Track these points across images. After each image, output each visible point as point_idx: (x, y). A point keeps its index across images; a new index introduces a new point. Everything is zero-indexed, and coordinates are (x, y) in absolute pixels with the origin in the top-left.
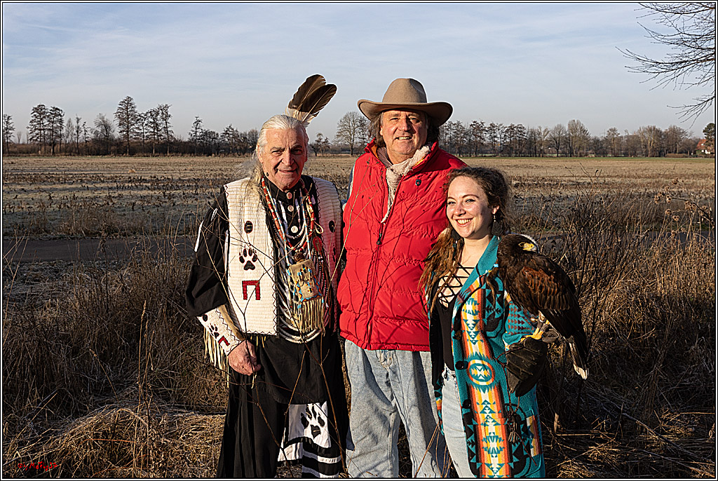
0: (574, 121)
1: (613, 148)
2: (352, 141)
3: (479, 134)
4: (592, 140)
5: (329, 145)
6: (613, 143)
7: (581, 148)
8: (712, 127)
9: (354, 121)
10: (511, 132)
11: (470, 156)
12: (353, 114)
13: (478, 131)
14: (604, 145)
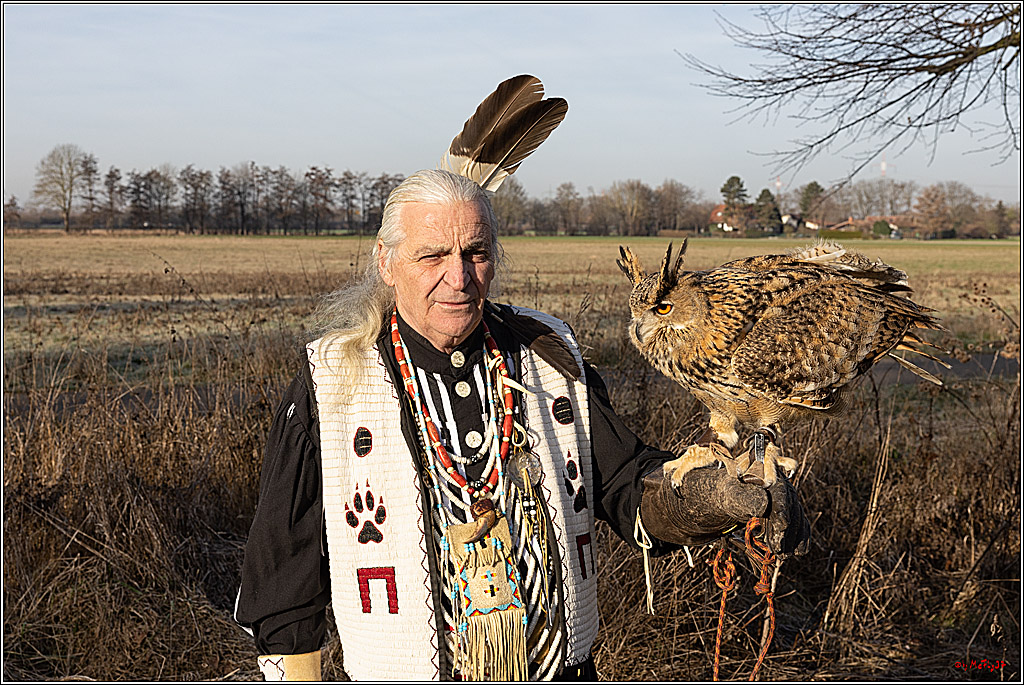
1: (567, 219)
2: (67, 202)
3: (323, 192)
4: (530, 204)
5: (19, 211)
6: (568, 211)
7: (511, 220)
8: (735, 183)
9: (70, 164)
10: (383, 188)
11: (306, 234)
12: (68, 150)
13: (320, 186)
14: (552, 214)
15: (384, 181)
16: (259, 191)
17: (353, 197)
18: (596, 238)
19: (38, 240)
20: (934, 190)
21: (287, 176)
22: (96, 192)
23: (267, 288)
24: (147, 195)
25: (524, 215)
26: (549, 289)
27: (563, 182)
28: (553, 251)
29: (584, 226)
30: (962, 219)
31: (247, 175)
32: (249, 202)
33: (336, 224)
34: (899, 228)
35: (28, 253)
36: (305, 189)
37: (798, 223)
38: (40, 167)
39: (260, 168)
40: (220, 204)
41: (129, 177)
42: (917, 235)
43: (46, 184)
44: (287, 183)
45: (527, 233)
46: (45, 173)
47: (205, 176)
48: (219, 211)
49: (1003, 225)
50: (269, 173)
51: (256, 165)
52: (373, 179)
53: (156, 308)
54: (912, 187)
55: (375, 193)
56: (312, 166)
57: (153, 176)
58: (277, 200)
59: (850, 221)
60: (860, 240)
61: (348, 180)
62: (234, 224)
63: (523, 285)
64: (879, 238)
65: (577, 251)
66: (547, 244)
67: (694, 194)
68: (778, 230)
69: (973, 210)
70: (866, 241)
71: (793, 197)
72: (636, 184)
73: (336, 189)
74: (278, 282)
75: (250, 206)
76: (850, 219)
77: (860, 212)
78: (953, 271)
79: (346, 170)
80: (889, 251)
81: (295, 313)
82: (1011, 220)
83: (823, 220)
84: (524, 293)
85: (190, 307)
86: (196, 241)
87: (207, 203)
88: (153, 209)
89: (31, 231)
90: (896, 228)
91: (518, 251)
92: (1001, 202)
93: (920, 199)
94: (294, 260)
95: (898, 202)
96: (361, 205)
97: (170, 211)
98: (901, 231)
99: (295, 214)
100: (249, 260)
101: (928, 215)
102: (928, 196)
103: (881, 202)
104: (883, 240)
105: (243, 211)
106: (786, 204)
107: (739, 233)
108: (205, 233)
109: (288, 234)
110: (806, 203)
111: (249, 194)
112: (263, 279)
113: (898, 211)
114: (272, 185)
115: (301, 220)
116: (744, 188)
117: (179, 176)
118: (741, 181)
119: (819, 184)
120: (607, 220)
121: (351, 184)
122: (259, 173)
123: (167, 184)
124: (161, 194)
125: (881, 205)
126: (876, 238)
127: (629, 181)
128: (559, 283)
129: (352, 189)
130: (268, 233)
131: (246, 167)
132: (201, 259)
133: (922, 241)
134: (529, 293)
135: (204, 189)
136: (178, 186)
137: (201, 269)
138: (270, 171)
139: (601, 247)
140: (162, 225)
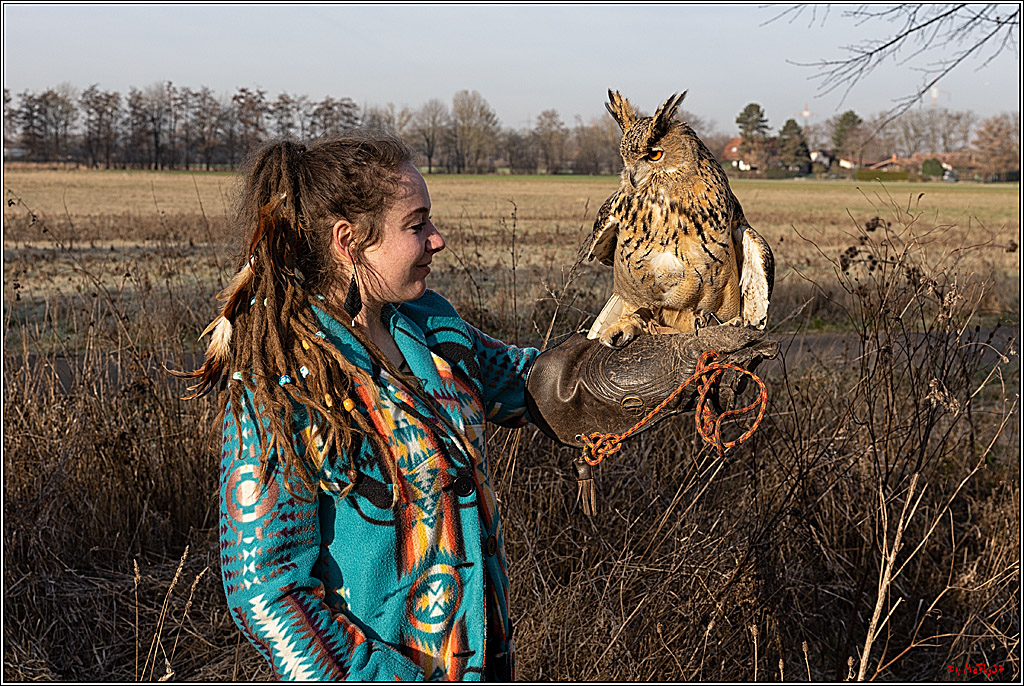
0: (466, 92)
1: (550, 154)
3: (255, 119)
4: (504, 135)
6: (550, 144)
7: (481, 155)
8: (754, 112)
10: (326, 115)
13: (251, 112)
14: (530, 148)
15: (328, 106)
16: (177, 117)
17: (290, 125)
18: (584, 178)
20: (997, 121)
21: (211, 99)
23: (179, 235)
24: (41, 121)
25: (498, 149)
26: (527, 238)
27: (544, 109)
28: (532, 193)
29: (569, 163)
31: (162, 97)
32: (165, 131)
34: (954, 168)
36: (233, 115)
37: (831, 161)
39: (179, 90)
40: (130, 133)
41: (20, 100)
42: (976, 177)
44: (211, 107)
45: (500, 170)
47: (111, 99)
48: (129, 141)
50: (190, 96)
51: (173, 85)
52: (315, 104)
53: (39, 257)
54: (970, 118)
55: (317, 121)
56: (240, 88)
57: (49, 97)
58: (197, 127)
59: (894, 159)
60: (906, 183)
61: (284, 104)
62: (148, 157)
63: (494, 233)
64: (930, 180)
65: (561, 193)
66: (525, 184)
67: (704, 125)
68: (806, 169)
70: (914, 184)
71: (824, 130)
73: (270, 115)
74: (195, 226)
75: (165, 135)
76: (894, 156)
77: (906, 148)
79: (282, 93)
80: (943, 195)
81: (212, 266)
83: (861, 157)
84: (496, 243)
85: (84, 255)
86: (100, 177)
87: (114, 131)
88: (49, 138)
90: (950, 168)
91: (489, 192)
93: (981, 133)
94: (217, 201)
95: (953, 136)
96: (300, 135)
98: (956, 172)
99: (222, 146)
100: (163, 201)
101: (989, 152)
102: (990, 129)
103: (931, 136)
104: (934, 182)
105: (157, 142)
106: (815, 138)
107: (758, 172)
108: (112, 168)
109: (211, 169)
110: (840, 136)
111: (165, 121)
112: (177, 223)
113: (953, 148)
114: (193, 110)
115: (226, 153)
116: (764, 118)
117: (80, 98)
118: (761, 110)
119: (856, 113)
120: (598, 156)
121: (288, 110)
122: (177, 96)
123: (65, 108)
124: (58, 120)
125: (931, 140)
126: (925, 180)
128: (540, 231)
129: (289, 116)
130: (187, 168)
131: (162, 89)
132: (105, 198)
133: (982, 185)
134: (504, 241)
135: (111, 114)
136: (80, 110)
137: (102, 210)
138: (190, 93)
139: (591, 188)
140: (60, 158)
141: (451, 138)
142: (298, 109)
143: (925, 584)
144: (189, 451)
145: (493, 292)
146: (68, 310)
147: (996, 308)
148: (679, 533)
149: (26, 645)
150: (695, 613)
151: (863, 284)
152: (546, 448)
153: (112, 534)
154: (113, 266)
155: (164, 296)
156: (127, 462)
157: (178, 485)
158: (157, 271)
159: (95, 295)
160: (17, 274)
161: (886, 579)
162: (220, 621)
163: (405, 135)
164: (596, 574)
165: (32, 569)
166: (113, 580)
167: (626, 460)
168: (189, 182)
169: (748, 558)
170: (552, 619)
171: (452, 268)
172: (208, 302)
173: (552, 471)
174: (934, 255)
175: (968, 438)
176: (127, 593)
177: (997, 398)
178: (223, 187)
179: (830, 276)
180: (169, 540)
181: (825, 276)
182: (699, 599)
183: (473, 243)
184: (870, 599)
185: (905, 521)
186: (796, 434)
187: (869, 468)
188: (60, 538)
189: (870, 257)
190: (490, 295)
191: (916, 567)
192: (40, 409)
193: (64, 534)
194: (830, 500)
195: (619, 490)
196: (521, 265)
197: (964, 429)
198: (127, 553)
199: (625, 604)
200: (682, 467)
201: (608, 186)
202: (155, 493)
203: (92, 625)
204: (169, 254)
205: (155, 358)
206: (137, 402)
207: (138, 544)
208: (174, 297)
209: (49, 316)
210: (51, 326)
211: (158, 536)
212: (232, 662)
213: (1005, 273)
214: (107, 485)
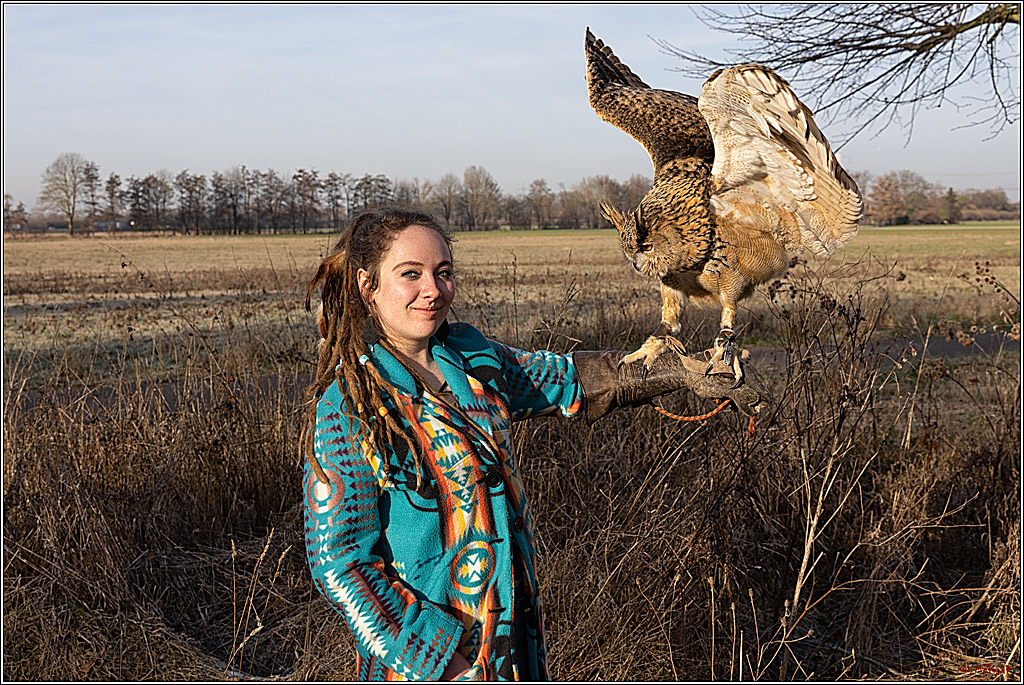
0: (474, 168)
1: (540, 213)
2: (71, 208)
3: (310, 193)
4: (504, 200)
5: (26, 217)
6: (541, 206)
7: (488, 216)
9: (73, 171)
10: (366, 188)
11: (295, 233)
12: (72, 158)
13: (307, 188)
14: (525, 209)
15: (367, 181)
16: (250, 193)
17: (338, 197)
18: (568, 232)
19: (44, 243)
20: (887, 179)
21: (276, 178)
22: (98, 197)
23: (256, 284)
24: (145, 199)
25: (499, 211)
26: (525, 279)
27: (535, 179)
28: (528, 244)
29: (556, 220)
30: (915, 206)
31: (238, 178)
32: (241, 204)
33: (323, 222)
35: (34, 256)
36: (293, 190)
38: (45, 175)
39: (250, 172)
40: (214, 206)
41: (128, 183)
42: (873, 222)
43: (51, 191)
44: (276, 185)
45: (502, 227)
46: (50, 180)
47: (199, 180)
48: (213, 213)
49: (953, 211)
50: (259, 177)
51: (247, 169)
52: (357, 180)
55: (359, 193)
56: (299, 169)
57: (151, 180)
58: (267, 201)
61: (333, 181)
62: (228, 225)
63: (499, 276)
65: (550, 244)
66: (522, 237)
69: (925, 197)
72: (604, 181)
73: (322, 190)
74: (267, 278)
75: (242, 207)
78: (911, 255)
79: (331, 172)
81: (280, 308)
82: (962, 206)
84: (501, 284)
86: (192, 241)
87: (202, 205)
88: (151, 212)
89: (38, 235)
91: (494, 245)
92: (951, 189)
93: (875, 188)
94: (283, 257)
96: (345, 205)
97: (167, 214)
99: (284, 214)
100: (241, 259)
101: (882, 203)
102: (882, 185)
105: (235, 213)
108: (201, 234)
109: (278, 233)
111: (241, 196)
112: (252, 275)
114: (262, 188)
115: (289, 220)
117: (175, 180)
120: (578, 214)
121: (336, 185)
122: (249, 177)
123: (164, 189)
124: (158, 198)
127: (598, 177)
128: (534, 274)
129: (337, 190)
130: (259, 232)
131: (238, 171)
132: (196, 258)
133: (877, 228)
134: (506, 284)
135: (199, 192)
136: (175, 190)
137: (194, 267)
138: (260, 174)
139: (573, 239)
140: (160, 227)
141: (463, 203)
142: (344, 184)
143: (841, 540)
144: (267, 453)
145: (500, 323)
146: (170, 346)
147: (891, 324)
148: (650, 507)
149: (146, 606)
150: (664, 569)
151: (787, 308)
152: (544, 443)
153: (209, 518)
154: (204, 311)
155: (244, 333)
156: (220, 463)
157: (260, 480)
158: (238, 313)
159: (191, 335)
160: (130, 319)
161: (811, 538)
162: (295, 583)
163: (427, 201)
164: (586, 540)
165: (149, 547)
166: (211, 554)
167: (606, 451)
168: (261, 244)
169: (704, 525)
170: (552, 576)
171: (467, 303)
172: (278, 336)
173: (549, 461)
174: (841, 284)
175: (871, 425)
176: (222, 564)
177: (893, 394)
178: (287, 246)
179: (761, 303)
180: (254, 523)
181: (757, 303)
182: (666, 558)
183: (482, 285)
184: (799, 553)
185: (824, 493)
186: (738, 426)
187: (795, 451)
188: (169, 523)
189: (791, 288)
190: (497, 325)
191: (834, 527)
192: (151, 423)
193: (173, 520)
194: (765, 477)
195: (601, 474)
196: (520, 301)
197: (868, 418)
198: (222, 533)
199: (609, 563)
200: (650, 455)
201: (586, 237)
202: (242, 485)
203: (197, 589)
204: (247, 299)
205: (239, 381)
206: (226, 415)
207: (230, 526)
208: (252, 333)
209: (156, 351)
210: (158, 359)
211: (246, 519)
212: (306, 615)
213: (897, 297)
214: (204, 480)
